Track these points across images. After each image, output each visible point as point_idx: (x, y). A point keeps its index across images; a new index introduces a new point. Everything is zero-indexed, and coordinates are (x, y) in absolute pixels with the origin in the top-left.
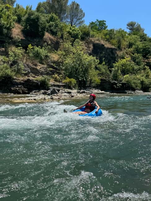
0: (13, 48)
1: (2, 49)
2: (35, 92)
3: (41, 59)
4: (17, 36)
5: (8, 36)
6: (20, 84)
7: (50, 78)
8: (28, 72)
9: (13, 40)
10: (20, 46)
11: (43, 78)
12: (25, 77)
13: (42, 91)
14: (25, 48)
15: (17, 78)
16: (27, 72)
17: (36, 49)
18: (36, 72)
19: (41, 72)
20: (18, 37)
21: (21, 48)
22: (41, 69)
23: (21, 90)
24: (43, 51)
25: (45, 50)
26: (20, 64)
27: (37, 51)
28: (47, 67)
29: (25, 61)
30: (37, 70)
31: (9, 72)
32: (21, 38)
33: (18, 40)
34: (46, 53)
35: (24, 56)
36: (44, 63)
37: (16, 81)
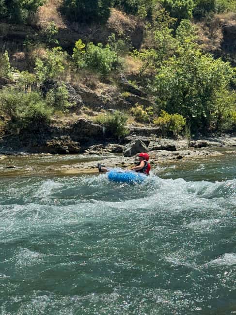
1: (19, 54)
2: (95, 149)
3: (104, 71)
4: (49, 23)
5: (30, 25)
6: (65, 131)
7: (126, 116)
8: (79, 103)
9: (42, 32)
10: (56, 45)
11: (111, 117)
12: (71, 116)
13: (112, 146)
14: (69, 48)
15: (57, 120)
16: (75, 103)
17: (93, 49)
18: (94, 103)
19: (104, 102)
20: (52, 25)
21: (59, 50)
22: (104, 94)
23: (67, 145)
24: (107, 54)
25: (111, 50)
26: (60, 88)
27: (96, 53)
28: (117, 91)
29: (69, 78)
30: (96, 97)
31: (41, 107)
32: (59, 26)
33: (53, 32)
34: (114, 58)
35: (67, 68)
36: (111, 79)
37: (55, 125)
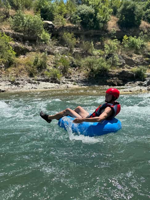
0: (109, 41)
1: (98, 43)
2: (130, 84)
3: (137, 49)
4: (112, 29)
5: (104, 30)
6: (116, 76)
7: (146, 68)
8: (124, 63)
9: (109, 33)
10: (115, 38)
11: (139, 69)
12: (120, 69)
13: (138, 82)
14: (121, 39)
15: (112, 71)
16: (122, 63)
17: (132, 39)
18: (131, 63)
19: (136, 63)
21: (116, 40)
22: (136, 59)
23: (116, 82)
24: (139, 41)
25: (141, 39)
26: (115, 56)
27: (133, 41)
28: (143, 57)
29: (120, 53)
30: (132, 60)
31: (104, 65)
32: (117, 30)
33: (114, 33)
34: (142, 43)
35: (119, 48)
36: (140, 52)
37: (111, 73)
